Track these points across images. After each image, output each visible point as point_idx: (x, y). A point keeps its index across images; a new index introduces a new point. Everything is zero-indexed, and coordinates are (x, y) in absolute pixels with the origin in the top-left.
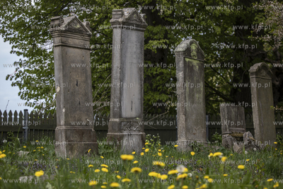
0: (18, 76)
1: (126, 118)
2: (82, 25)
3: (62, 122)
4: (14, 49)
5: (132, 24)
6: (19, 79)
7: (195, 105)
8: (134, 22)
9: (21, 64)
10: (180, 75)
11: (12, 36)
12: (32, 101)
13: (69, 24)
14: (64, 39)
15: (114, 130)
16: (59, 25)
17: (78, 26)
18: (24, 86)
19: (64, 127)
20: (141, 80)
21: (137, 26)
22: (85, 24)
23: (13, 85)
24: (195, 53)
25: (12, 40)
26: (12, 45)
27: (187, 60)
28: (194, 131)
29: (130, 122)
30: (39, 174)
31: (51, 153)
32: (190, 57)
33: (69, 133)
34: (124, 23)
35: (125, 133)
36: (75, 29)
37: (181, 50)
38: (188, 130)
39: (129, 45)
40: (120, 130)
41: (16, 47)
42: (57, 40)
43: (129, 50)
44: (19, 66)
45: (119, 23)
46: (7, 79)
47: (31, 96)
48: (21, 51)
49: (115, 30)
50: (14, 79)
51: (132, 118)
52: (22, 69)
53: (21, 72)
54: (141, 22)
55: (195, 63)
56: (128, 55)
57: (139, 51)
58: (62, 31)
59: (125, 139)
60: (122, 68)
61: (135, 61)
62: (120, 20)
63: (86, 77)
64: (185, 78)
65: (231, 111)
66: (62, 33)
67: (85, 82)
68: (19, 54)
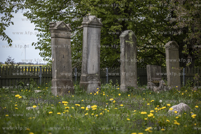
0: (39, 43)
1: (90, 74)
2: (66, 26)
3: (55, 77)
4: (37, 28)
5: (94, 25)
6: (40, 45)
7: (131, 66)
8: (95, 23)
9: (41, 36)
10: (122, 50)
11: (36, 20)
12: (47, 57)
13: (59, 26)
14: (56, 34)
15: (83, 81)
16: (54, 27)
17: (64, 26)
18: (42, 49)
19: (56, 80)
20: (99, 54)
21: (97, 25)
22: (68, 25)
23: (36, 48)
24: (131, 37)
25: (36, 22)
26: (36, 25)
27: (126, 41)
28: (130, 80)
29: (92, 76)
30: (34, 106)
31: (49, 92)
32: (128, 40)
33: (58, 82)
34: (89, 24)
35: (89, 82)
36: (63, 28)
37: (123, 36)
38: (126, 79)
39: (92, 35)
40: (87, 81)
41: (38, 26)
42: (53, 34)
43: (92, 38)
44: (39, 37)
45: (86, 24)
46: (33, 45)
47: (47, 55)
48: (41, 29)
49: (84, 28)
50: (36, 45)
51: (93, 74)
52: (42, 39)
53: (41, 40)
54: (99, 23)
55: (131, 43)
56: (92, 41)
57: (97, 38)
58: (55, 30)
59: (89, 85)
60: (88, 48)
61: (95, 44)
62: (87, 23)
63: (68, 53)
64: (125, 52)
65: (153, 69)
66: (55, 31)
67: (68, 55)
68: (40, 30)
